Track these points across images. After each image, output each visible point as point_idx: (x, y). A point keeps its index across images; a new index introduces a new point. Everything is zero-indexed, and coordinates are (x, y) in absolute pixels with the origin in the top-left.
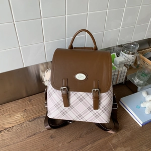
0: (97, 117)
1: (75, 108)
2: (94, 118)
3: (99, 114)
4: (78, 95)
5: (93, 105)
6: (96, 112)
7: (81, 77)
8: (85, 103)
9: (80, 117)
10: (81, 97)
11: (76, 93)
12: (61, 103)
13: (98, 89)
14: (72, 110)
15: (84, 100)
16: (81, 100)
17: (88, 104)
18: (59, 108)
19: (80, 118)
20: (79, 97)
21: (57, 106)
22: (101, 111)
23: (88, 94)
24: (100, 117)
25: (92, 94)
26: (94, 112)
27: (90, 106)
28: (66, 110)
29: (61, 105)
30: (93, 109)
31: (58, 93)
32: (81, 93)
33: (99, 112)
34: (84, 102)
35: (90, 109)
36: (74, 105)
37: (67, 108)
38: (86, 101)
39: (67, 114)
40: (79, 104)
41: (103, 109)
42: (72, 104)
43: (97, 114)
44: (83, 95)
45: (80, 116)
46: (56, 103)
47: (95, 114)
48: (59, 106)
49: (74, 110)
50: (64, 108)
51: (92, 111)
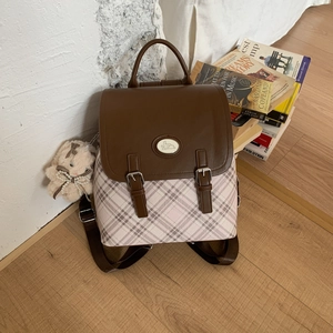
0: (210, 227)
1: (163, 215)
2: (204, 231)
3: (214, 221)
4: (165, 188)
6: (207, 219)
7: (168, 146)
8: (183, 203)
9: (175, 233)
10: (173, 191)
11: (161, 184)
12: (130, 210)
13: (208, 169)
14: (156, 222)
15: (180, 197)
16: (173, 197)
17: (190, 204)
19: (175, 237)
20: (169, 191)
21: (122, 217)
22: (218, 213)
23: (189, 181)
24: (217, 227)
26: (203, 219)
27: (193, 206)
28: (142, 223)
29: (130, 214)
30: (200, 212)
31: (120, 188)
32: (173, 182)
33: (214, 218)
34: (180, 200)
35: (195, 213)
36: (159, 210)
37: (145, 219)
38: (184, 199)
39: (145, 232)
41: (221, 210)
42: (155, 209)
43: (210, 221)
44: (177, 187)
45: (175, 231)
46: (119, 211)
47: (206, 222)
48: (126, 217)
49: (160, 221)
50: (138, 220)
51: (199, 216)
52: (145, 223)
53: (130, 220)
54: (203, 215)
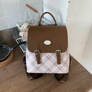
0: (60, 69)
1: (45, 64)
2: (58, 70)
3: (61, 67)
4: (46, 55)
5: (57, 62)
6: (59, 66)
7: (48, 43)
8: (52, 60)
9: (49, 70)
10: (49, 56)
11: (45, 54)
12: (35, 62)
13: (59, 50)
14: (43, 66)
15: (51, 58)
16: (49, 58)
17: (54, 61)
18: (34, 65)
19: (49, 71)
20: (47, 57)
21: (33, 64)
22: (62, 65)
23: (53, 54)
24: (62, 69)
25: (56, 54)
26: (58, 66)
27: (55, 62)
28: (39, 66)
29: (35, 63)
30: (57, 64)
31: (33, 55)
32: (49, 54)
33: (61, 66)
35: (55, 64)
36: (44, 62)
37: (40, 65)
38: (52, 59)
39: (40, 69)
40: (48, 61)
41: (63, 64)
42: (43, 62)
44: (50, 55)
45: (49, 69)
46: (32, 62)
47: (59, 67)
48: (34, 64)
50: (38, 65)
51: (57, 65)
52: (40, 66)
53: (35, 65)
54: (58, 65)
